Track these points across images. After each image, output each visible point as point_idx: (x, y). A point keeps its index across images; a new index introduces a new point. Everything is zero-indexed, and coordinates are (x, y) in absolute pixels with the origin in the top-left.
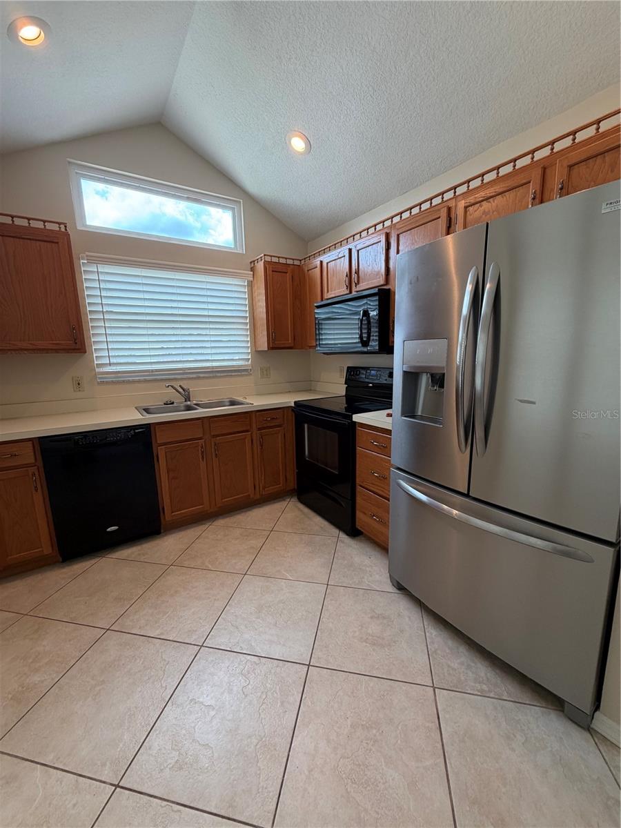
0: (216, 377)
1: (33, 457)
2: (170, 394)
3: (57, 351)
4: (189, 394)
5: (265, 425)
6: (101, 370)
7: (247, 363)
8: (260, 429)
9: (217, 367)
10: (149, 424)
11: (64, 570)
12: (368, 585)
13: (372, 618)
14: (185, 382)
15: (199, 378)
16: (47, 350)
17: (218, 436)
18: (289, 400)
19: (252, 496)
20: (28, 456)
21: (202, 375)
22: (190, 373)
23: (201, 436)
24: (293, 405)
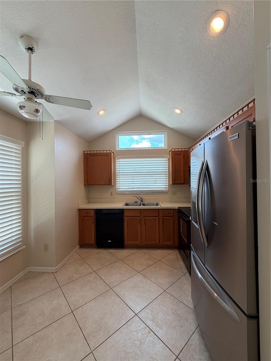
0: (154, 194)
1: (93, 214)
2: (136, 199)
3: (105, 185)
4: (142, 200)
5: (165, 215)
6: (118, 190)
7: (167, 189)
8: (162, 216)
9: (154, 190)
10: (123, 209)
11: (96, 250)
12: (182, 300)
13: (173, 313)
14: (141, 195)
15: (147, 194)
16: (103, 184)
17: (146, 216)
18: (176, 206)
19: (158, 244)
20: (92, 214)
21: (148, 193)
22: (144, 192)
23: (139, 215)
24: (177, 208)
